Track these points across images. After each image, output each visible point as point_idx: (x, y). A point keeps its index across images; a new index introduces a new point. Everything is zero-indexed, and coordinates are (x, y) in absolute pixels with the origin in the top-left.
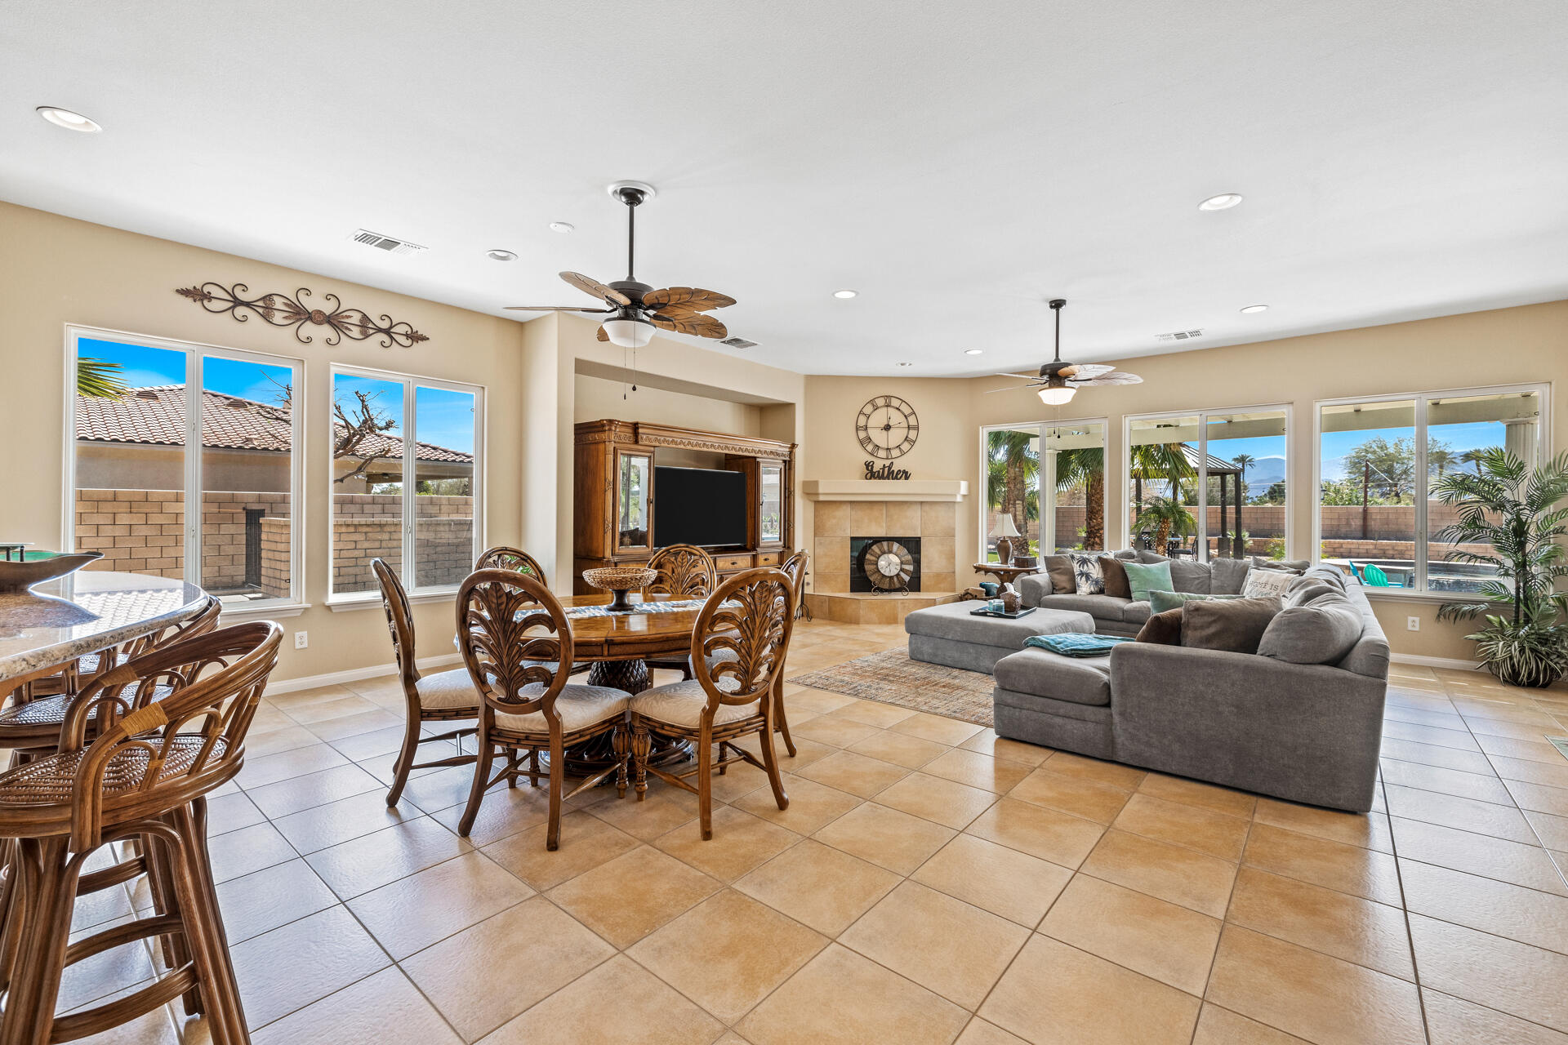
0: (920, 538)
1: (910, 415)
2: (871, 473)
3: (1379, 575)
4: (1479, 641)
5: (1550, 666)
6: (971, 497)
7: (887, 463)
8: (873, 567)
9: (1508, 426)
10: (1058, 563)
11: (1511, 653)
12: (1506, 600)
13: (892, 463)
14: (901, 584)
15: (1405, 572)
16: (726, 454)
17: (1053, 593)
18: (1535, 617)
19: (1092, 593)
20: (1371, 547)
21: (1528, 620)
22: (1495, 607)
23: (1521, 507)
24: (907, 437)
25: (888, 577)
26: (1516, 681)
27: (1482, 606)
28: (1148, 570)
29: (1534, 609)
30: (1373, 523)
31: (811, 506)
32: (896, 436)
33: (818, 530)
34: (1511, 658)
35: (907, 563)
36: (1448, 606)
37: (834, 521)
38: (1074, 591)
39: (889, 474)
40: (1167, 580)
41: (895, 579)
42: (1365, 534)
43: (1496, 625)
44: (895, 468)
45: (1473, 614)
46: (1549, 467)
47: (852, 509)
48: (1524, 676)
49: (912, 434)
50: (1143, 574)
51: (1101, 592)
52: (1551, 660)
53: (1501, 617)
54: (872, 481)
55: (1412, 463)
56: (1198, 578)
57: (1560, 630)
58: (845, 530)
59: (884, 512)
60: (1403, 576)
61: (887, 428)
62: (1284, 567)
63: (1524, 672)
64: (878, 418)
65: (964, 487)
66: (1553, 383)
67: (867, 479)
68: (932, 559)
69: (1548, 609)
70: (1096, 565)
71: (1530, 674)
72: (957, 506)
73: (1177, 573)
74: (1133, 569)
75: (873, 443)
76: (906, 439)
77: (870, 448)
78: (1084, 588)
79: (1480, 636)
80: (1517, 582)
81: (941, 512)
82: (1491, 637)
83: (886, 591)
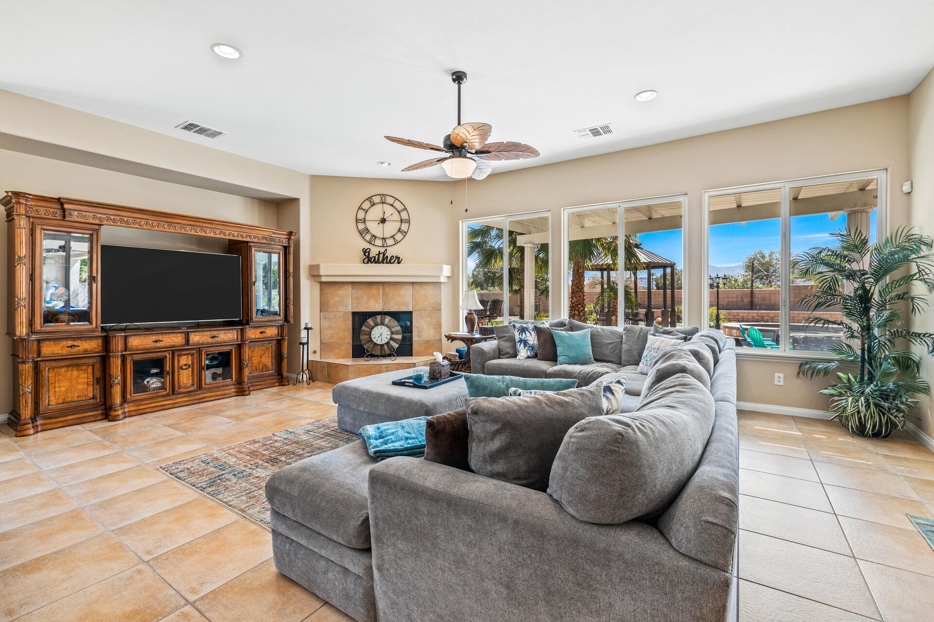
0: (411, 313)
1: (403, 210)
2: (368, 258)
3: (758, 334)
4: (832, 395)
5: (890, 419)
6: (453, 278)
7: (382, 250)
8: (367, 337)
9: (849, 214)
10: (504, 332)
11: (858, 408)
12: (852, 358)
13: (386, 249)
14: (391, 351)
15: (774, 331)
16: (229, 240)
17: (499, 358)
18: (878, 374)
19: (528, 357)
20: (755, 315)
21: (871, 379)
22: (844, 365)
23: (866, 276)
24: (400, 229)
25: (379, 345)
26: (863, 434)
27: (833, 364)
28: (571, 337)
29: (877, 367)
30: (756, 299)
31: (317, 287)
32: (390, 228)
33: (324, 307)
34: (859, 412)
35: (397, 333)
36: (806, 364)
37: (337, 299)
38: (515, 356)
39: (383, 259)
40: (586, 346)
41: (386, 347)
42: (752, 306)
43: (845, 381)
44: (389, 254)
45: (826, 372)
46: (887, 241)
47: (353, 289)
48: (869, 429)
49: (404, 227)
50: (567, 340)
51: (535, 356)
52: (892, 414)
53: (850, 375)
54: (370, 265)
55: (778, 266)
56: (612, 343)
57: (898, 386)
58: (346, 307)
59: (381, 291)
60: (773, 334)
61: (383, 221)
62: (677, 333)
63: (869, 426)
64: (375, 213)
65: (446, 270)
66: (889, 170)
67: (364, 263)
68: (422, 330)
69: (889, 368)
70: (533, 333)
71: (874, 426)
72: (442, 286)
73: (596, 339)
74: (561, 338)
75: (371, 234)
76: (399, 230)
77: (368, 237)
78: (523, 353)
79: (832, 392)
80: (863, 344)
81: (429, 291)
82: (841, 392)
83: (378, 356)
